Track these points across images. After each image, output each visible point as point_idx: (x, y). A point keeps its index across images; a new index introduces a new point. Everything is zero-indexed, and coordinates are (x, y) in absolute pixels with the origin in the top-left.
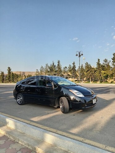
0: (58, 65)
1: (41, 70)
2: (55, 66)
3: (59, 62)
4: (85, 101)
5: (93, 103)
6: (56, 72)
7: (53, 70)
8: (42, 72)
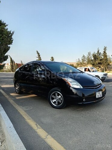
0: (105, 52)
1: (82, 59)
2: (100, 54)
3: (105, 49)
4: (83, 95)
5: (97, 97)
6: (101, 60)
7: (98, 58)
8: (84, 61)
